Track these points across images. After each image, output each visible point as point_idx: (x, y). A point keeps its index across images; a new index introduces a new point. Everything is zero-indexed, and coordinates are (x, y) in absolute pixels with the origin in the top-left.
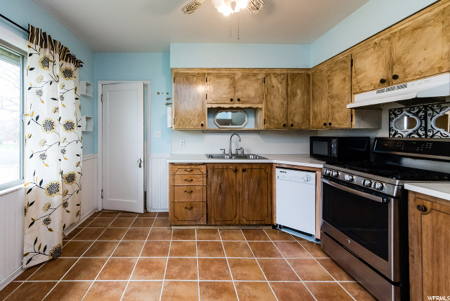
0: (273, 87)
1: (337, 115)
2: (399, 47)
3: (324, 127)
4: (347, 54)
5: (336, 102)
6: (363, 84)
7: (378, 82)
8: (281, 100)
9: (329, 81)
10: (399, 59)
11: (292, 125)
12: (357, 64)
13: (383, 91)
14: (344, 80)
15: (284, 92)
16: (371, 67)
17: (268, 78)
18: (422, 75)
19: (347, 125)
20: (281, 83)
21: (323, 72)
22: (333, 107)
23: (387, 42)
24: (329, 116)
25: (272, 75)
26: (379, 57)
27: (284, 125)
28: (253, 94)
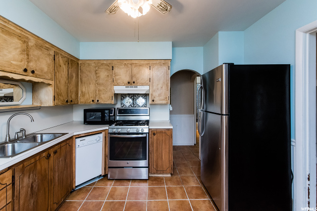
0: (60, 66)
1: (102, 96)
2: (135, 70)
3: (92, 102)
4: (109, 62)
5: (101, 88)
6: (119, 81)
7: (126, 82)
8: (65, 79)
9: (96, 73)
10: (135, 75)
11: (72, 101)
12: (116, 70)
13: (128, 87)
14: (108, 76)
15: (67, 73)
16: (123, 74)
17: (57, 57)
18: (142, 85)
19: (109, 102)
20: (65, 64)
21: (91, 66)
22: (99, 91)
23: (130, 65)
24: (96, 96)
25: (60, 55)
26: (127, 71)
27: (67, 101)
28: (46, 69)
